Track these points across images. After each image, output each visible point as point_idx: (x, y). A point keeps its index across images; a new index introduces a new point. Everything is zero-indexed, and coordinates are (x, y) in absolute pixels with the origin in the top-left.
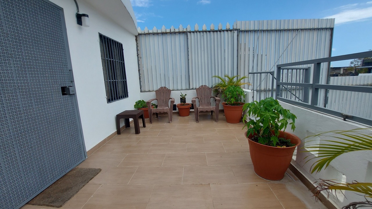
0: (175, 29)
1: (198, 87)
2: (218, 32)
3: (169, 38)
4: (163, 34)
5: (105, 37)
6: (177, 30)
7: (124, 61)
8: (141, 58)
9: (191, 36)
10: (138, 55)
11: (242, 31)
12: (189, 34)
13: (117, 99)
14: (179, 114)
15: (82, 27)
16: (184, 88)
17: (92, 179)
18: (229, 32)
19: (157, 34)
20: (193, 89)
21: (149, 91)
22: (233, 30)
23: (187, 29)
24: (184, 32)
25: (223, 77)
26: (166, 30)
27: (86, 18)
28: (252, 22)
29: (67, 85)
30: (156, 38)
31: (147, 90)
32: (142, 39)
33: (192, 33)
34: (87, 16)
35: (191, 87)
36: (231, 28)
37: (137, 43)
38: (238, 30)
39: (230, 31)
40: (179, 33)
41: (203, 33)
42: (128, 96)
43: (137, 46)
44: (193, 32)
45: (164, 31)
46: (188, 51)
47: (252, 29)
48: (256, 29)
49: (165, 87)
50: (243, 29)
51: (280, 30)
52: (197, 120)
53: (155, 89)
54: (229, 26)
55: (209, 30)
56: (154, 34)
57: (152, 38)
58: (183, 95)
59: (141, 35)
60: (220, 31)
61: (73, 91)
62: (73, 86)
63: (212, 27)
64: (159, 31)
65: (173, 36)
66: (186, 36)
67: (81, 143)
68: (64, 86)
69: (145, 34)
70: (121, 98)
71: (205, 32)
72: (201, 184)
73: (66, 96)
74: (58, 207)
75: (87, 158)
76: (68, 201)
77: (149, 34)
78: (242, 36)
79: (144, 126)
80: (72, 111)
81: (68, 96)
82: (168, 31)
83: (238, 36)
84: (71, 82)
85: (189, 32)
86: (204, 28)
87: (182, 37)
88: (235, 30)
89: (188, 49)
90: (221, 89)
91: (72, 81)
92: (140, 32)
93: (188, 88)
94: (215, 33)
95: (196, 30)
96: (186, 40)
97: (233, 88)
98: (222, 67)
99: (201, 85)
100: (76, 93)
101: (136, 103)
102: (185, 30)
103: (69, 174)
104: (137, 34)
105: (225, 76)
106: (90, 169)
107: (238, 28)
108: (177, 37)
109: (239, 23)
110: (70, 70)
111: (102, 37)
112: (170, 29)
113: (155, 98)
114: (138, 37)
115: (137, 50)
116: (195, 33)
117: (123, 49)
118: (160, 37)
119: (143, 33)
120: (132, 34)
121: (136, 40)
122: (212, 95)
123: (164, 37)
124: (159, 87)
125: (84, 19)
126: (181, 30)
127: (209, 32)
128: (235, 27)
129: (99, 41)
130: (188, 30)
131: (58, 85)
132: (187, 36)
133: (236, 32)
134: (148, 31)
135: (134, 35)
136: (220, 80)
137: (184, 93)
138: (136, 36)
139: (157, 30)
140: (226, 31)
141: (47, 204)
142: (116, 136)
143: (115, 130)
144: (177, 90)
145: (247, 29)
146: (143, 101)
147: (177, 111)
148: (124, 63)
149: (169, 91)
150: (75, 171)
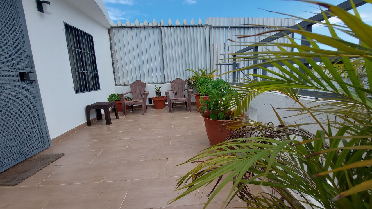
0: (148, 23)
1: (172, 80)
2: (191, 27)
3: (142, 31)
4: (136, 27)
5: (71, 27)
6: (150, 25)
7: (94, 52)
8: (115, 51)
9: (165, 31)
10: (111, 49)
11: (213, 27)
12: (162, 28)
13: (87, 90)
14: (155, 107)
15: (44, 14)
16: (159, 81)
17: (53, 162)
18: (201, 28)
19: (131, 27)
20: (168, 82)
21: (124, 85)
22: (205, 26)
23: (160, 23)
24: (157, 27)
25: (197, 70)
26: (139, 23)
27: (48, 5)
28: (223, 19)
29: (26, 71)
30: (129, 31)
31: (122, 83)
32: (115, 33)
33: (165, 28)
34: (49, 3)
35: (166, 81)
36: (203, 24)
37: (110, 36)
38: (210, 26)
39: (202, 26)
40: (153, 27)
41: (176, 28)
42: (99, 89)
43: (110, 40)
44: (167, 27)
45: (137, 25)
46: (162, 45)
47: (223, 25)
48: (227, 25)
49: (140, 81)
50: (214, 25)
51: (249, 27)
52: (170, 111)
53: (130, 83)
54: (200, 22)
55: (182, 25)
56: (127, 27)
57: (125, 32)
58: (157, 88)
59: (114, 28)
60: (193, 27)
61: (33, 78)
62: (34, 72)
63: (185, 23)
64: (133, 25)
65: (147, 31)
66: (159, 31)
67: (44, 130)
68: (23, 71)
69: (118, 28)
70: (92, 90)
71: (178, 27)
72: (160, 159)
73: (25, 81)
74: (13, 185)
75: (51, 147)
76: (25, 180)
77: (122, 27)
78: (214, 32)
79: (117, 118)
80: (33, 97)
81: (28, 82)
82: (142, 25)
83: (209, 31)
84: (31, 68)
85: (163, 27)
86: (177, 23)
87: (156, 31)
88: (207, 26)
89: (162, 43)
90: (193, 81)
91: (33, 67)
92: (113, 26)
93: (163, 81)
94: (188, 28)
95: (170, 24)
96: (160, 35)
97: (203, 79)
98: (195, 61)
99: (175, 78)
100: (37, 80)
101: (110, 96)
102: (159, 25)
103: (29, 159)
104: (110, 28)
105: (199, 70)
106: (52, 154)
107: (210, 24)
108: (151, 31)
109: (210, 19)
110: (29, 56)
111: (68, 27)
112: (143, 23)
113: (130, 91)
114: (110, 30)
115: (111, 43)
116: (169, 27)
117: (94, 40)
118: (134, 31)
119: (116, 26)
120: (104, 27)
121: (109, 33)
122: (186, 88)
123: (138, 31)
124: (134, 81)
125: (45, 6)
126: (155, 25)
127: (183, 27)
128: (207, 23)
129: (65, 30)
130: (162, 25)
131: (16, 70)
132: (161, 31)
133: (208, 28)
134: (122, 24)
135: (107, 28)
136: (194, 74)
137: (158, 86)
138: (109, 29)
139: (131, 24)
140: (198, 26)
141: (2, 184)
142: (86, 127)
143: (84, 121)
144: (152, 83)
145: (218, 25)
146: (117, 94)
147: (153, 104)
148: (94, 55)
149: (144, 84)
150: (36, 157)
